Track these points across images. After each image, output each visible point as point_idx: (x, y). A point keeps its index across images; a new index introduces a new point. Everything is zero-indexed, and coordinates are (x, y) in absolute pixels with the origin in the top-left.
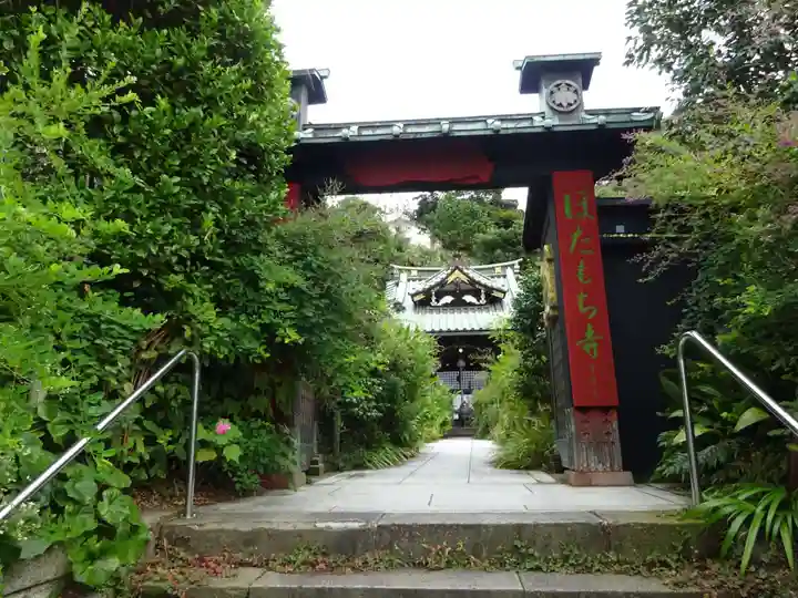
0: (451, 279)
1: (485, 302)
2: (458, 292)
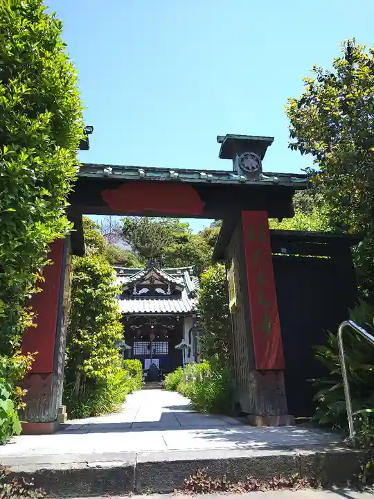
0: (148, 277)
1: (170, 293)
2: (152, 286)
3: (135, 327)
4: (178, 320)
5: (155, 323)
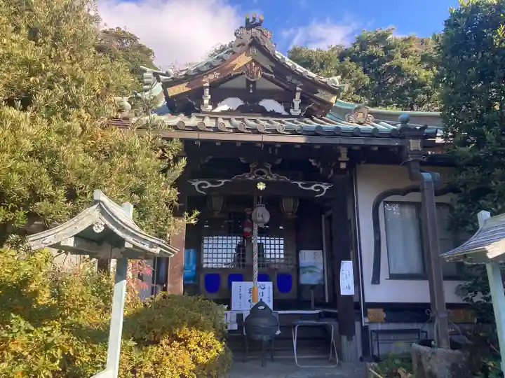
1: (299, 112)
2: (251, 91)
3: (206, 185)
4: (343, 166)
5: (269, 175)
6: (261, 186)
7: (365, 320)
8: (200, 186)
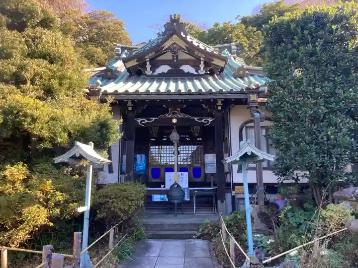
1: (204, 72)
2: (175, 61)
3: (144, 121)
4: (219, 108)
5: (179, 114)
6: (174, 121)
7: (233, 193)
8: (141, 122)
